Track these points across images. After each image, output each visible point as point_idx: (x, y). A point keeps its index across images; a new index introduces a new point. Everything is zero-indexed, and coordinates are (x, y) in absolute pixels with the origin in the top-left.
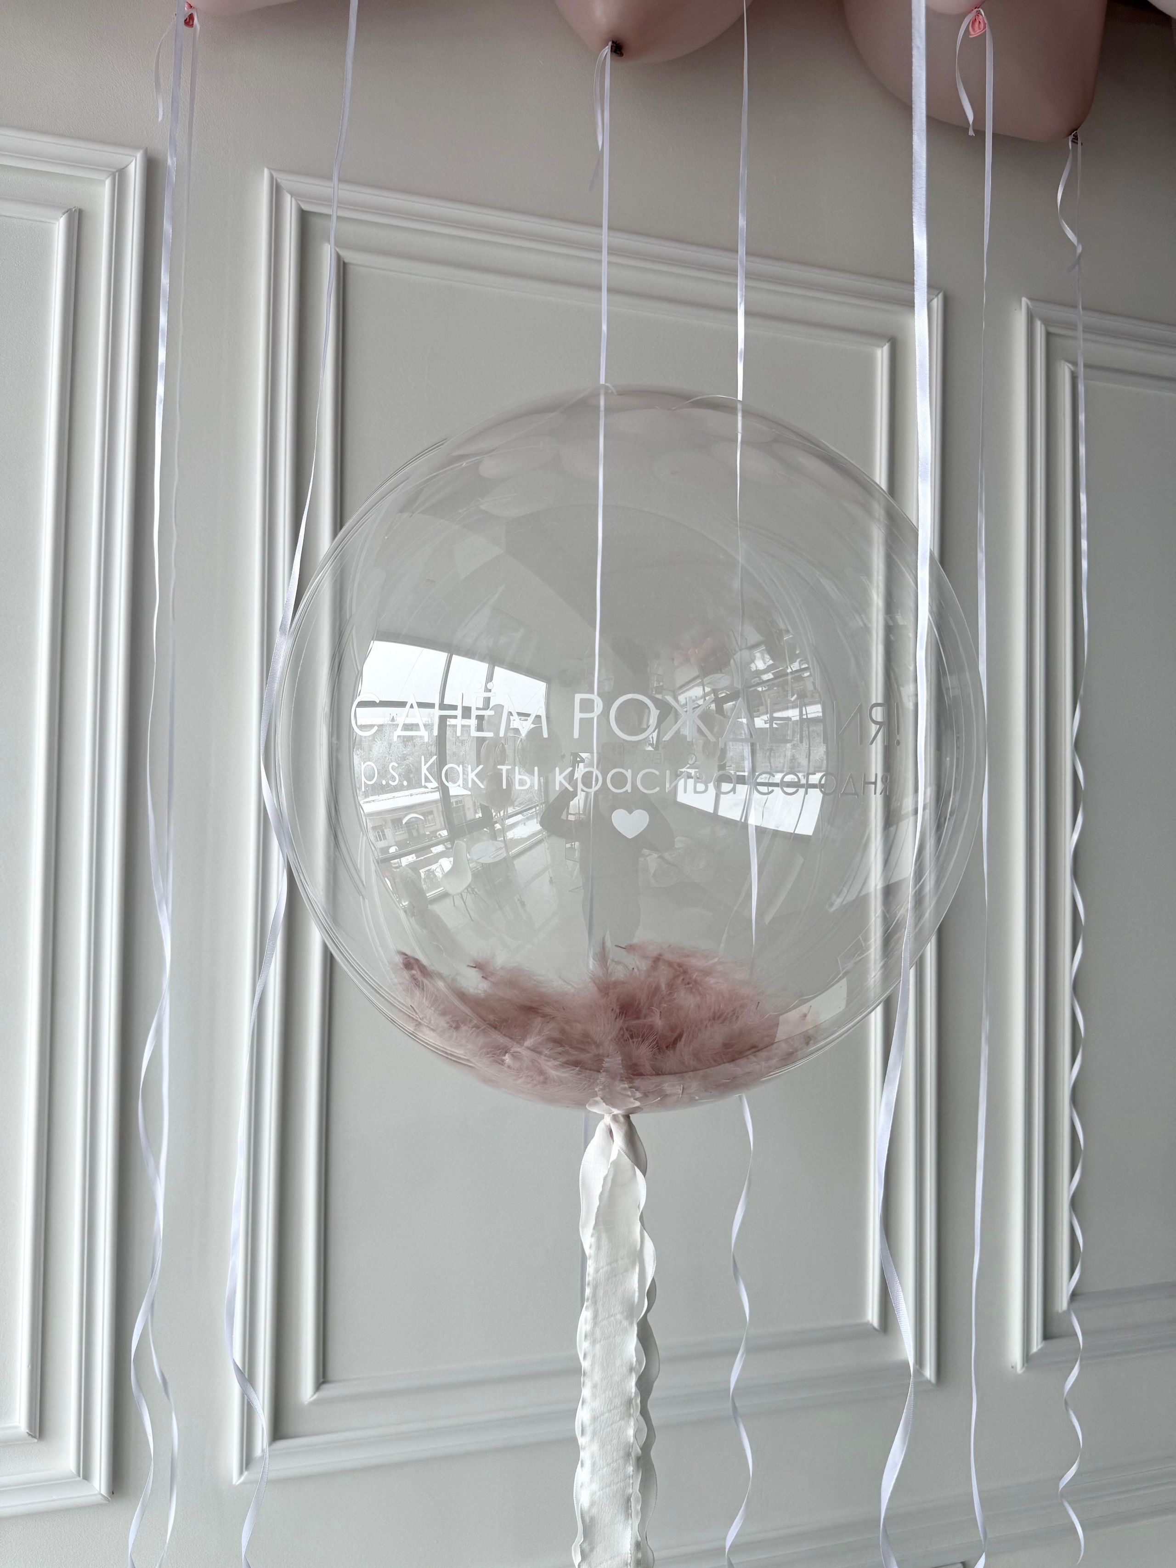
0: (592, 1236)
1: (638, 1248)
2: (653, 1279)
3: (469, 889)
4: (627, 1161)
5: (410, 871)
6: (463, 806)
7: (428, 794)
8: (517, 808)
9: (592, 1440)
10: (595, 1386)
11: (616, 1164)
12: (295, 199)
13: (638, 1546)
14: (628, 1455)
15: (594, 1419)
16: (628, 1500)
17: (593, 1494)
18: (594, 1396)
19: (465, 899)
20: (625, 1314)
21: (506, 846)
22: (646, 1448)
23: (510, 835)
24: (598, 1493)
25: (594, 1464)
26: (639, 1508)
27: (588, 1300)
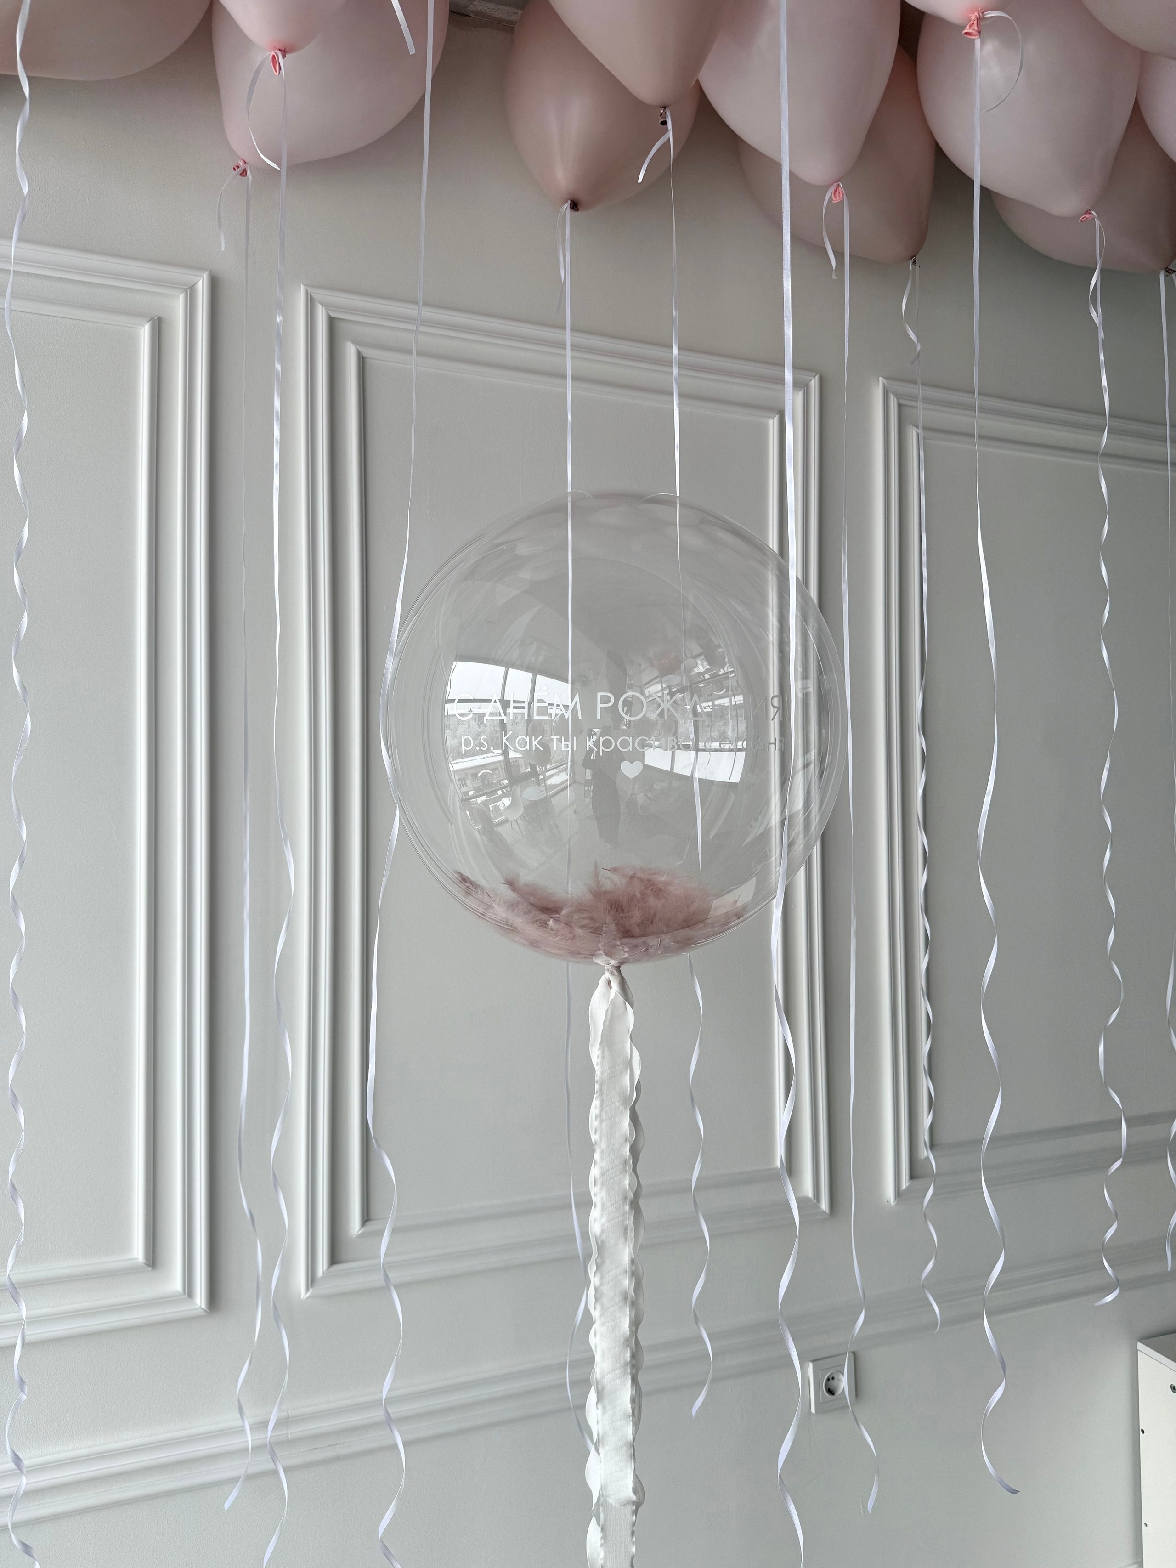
0: (599, 1050)
1: (629, 1059)
2: (638, 1080)
3: (522, 818)
4: (621, 999)
5: (483, 806)
6: (518, 764)
7: (495, 757)
8: (553, 765)
9: (601, 1189)
10: (602, 1152)
11: (613, 1003)
12: (326, 309)
13: (632, 1262)
14: (626, 1198)
15: (603, 1174)
16: (626, 1229)
17: (603, 1225)
18: (602, 1158)
19: (519, 823)
20: (621, 1102)
21: (546, 789)
22: (637, 1195)
23: (549, 782)
24: (606, 1225)
25: (603, 1205)
26: (633, 1235)
27: (597, 1093)
